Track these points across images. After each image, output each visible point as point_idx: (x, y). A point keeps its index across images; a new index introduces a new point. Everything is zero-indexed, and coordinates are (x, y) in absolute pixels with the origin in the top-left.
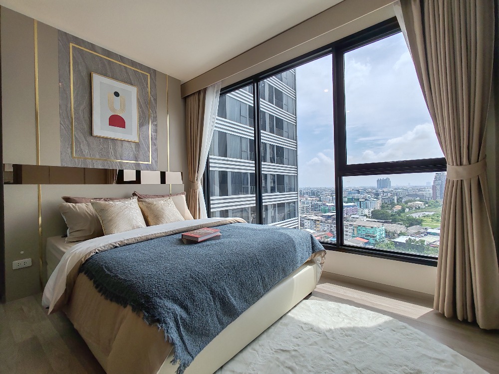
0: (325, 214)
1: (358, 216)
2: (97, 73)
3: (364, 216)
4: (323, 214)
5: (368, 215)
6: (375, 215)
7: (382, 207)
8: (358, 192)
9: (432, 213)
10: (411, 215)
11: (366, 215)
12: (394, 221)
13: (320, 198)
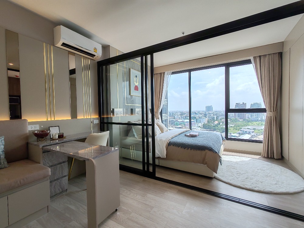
0: (178, 126)
1: (195, 127)
2: (133, 69)
3: (199, 127)
4: (177, 126)
5: (201, 127)
6: (205, 127)
7: (208, 122)
8: (196, 114)
9: (234, 125)
10: (223, 126)
11: (200, 127)
12: (214, 130)
13: (174, 117)
